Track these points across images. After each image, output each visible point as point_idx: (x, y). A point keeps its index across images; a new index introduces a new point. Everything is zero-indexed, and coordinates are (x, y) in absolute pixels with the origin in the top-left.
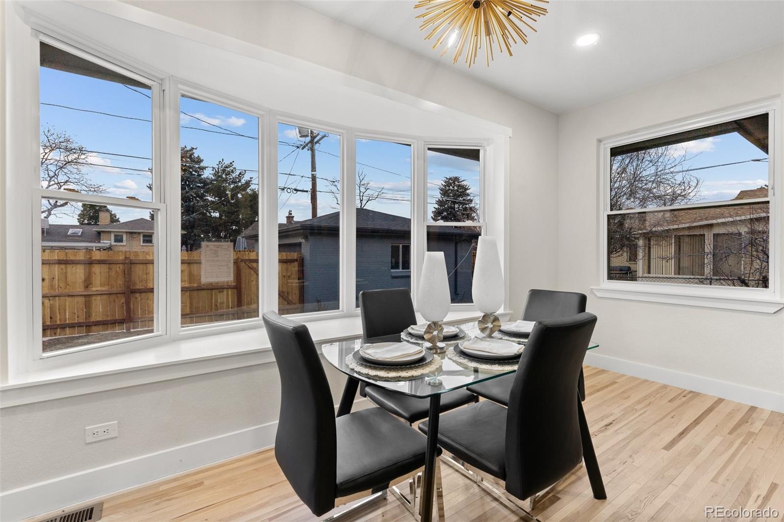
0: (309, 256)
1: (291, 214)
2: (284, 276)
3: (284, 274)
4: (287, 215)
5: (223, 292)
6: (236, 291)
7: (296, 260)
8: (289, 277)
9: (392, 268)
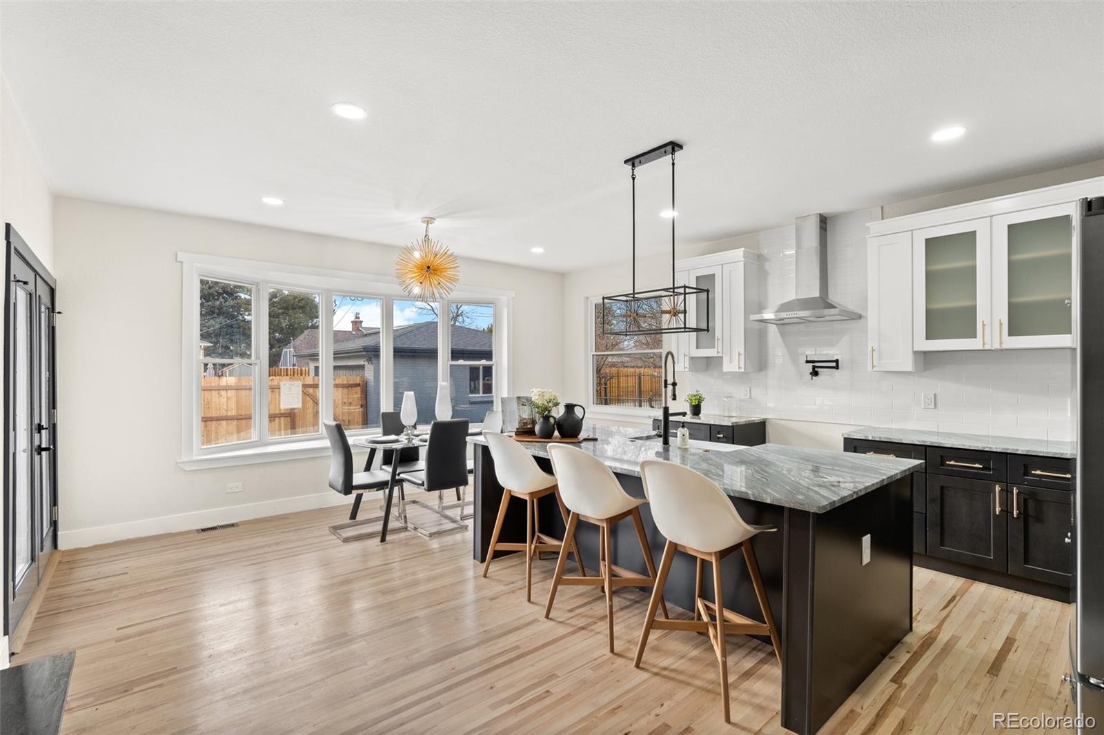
0: (372, 380)
1: (358, 318)
2: (345, 403)
3: (344, 401)
4: (353, 319)
5: (275, 420)
6: (289, 420)
7: (359, 385)
8: (350, 403)
9: (472, 392)
